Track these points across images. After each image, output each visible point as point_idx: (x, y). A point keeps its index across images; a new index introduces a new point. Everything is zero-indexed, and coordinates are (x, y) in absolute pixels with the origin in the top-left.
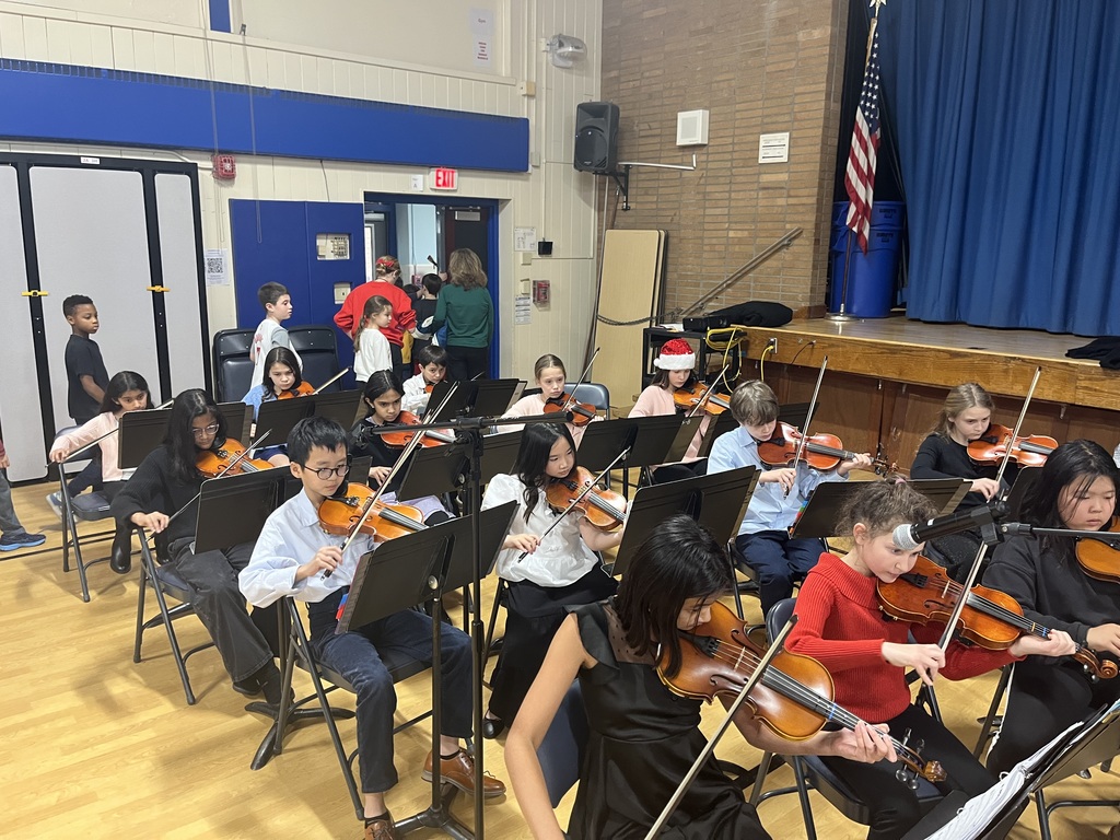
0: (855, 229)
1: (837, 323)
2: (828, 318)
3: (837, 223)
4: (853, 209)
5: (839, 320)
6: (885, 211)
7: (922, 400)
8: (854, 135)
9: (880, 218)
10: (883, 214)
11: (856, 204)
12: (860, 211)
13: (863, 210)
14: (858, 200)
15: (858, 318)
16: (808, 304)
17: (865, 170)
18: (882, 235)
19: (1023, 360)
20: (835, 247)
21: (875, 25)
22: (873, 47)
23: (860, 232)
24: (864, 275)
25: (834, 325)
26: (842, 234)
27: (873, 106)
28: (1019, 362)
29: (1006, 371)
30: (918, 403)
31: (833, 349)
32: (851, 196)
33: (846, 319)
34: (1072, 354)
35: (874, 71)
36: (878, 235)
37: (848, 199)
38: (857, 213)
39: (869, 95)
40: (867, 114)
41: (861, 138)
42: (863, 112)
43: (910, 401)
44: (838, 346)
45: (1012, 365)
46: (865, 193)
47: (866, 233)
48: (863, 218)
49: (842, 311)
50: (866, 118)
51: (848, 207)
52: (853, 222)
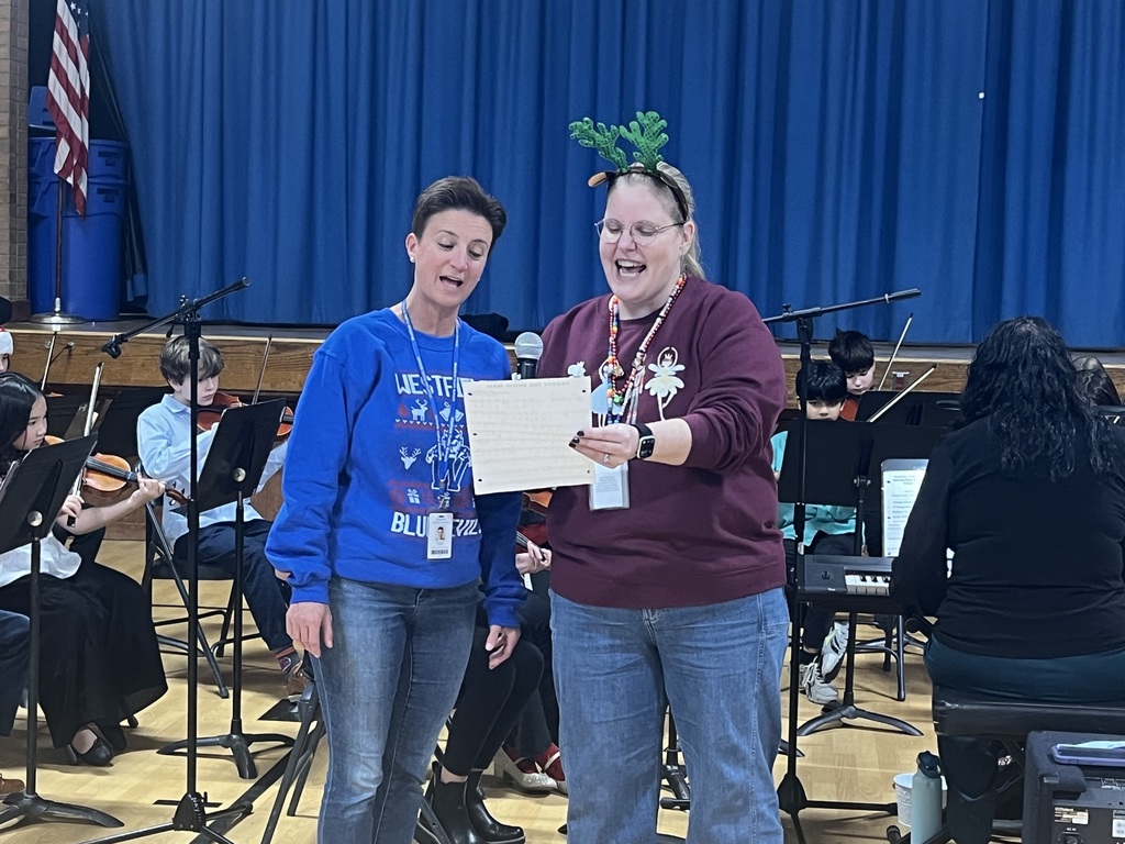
0: (70, 180)
2: (39, 320)
3: (34, 169)
4: (64, 149)
6: (105, 154)
8: (57, 37)
9: (98, 164)
10: (103, 159)
11: (68, 141)
12: (74, 151)
13: (78, 150)
14: (71, 138)
17: (78, 91)
18: (104, 191)
23: (77, 186)
24: (81, 249)
26: (43, 187)
37: (56, 132)
40: (73, 6)
41: (66, 42)
46: (78, 125)
47: (83, 187)
48: (78, 165)
49: (57, 309)
50: (73, 13)
51: (55, 145)
52: (66, 170)
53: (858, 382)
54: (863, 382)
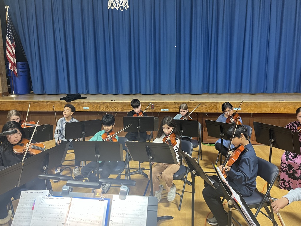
0: (12, 70)
1: (12, 97)
2: (9, 96)
4: (10, 64)
5: (13, 96)
6: (22, 65)
7: (33, 115)
8: (7, 44)
9: (20, 67)
10: (21, 66)
11: (11, 63)
12: (13, 65)
13: (14, 64)
14: (11, 62)
15: (19, 95)
16: (2, 92)
17: (12, 53)
18: (22, 71)
19: (50, 102)
20: (8, 75)
21: (7, 13)
22: (8, 20)
23: (14, 71)
24: (19, 83)
25: (11, 97)
27: (11, 36)
28: (49, 102)
29: (47, 105)
30: (33, 116)
31: (3, 105)
32: (9, 60)
33: (15, 95)
34: (62, 99)
35: (9, 26)
36: (21, 71)
37: (8, 61)
38: (12, 66)
39: (9, 32)
40: (9, 38)
41: (9, 44)
42: (8, 37)
43: (31, 116)
44: (4, 104)
45: (48, 103)
46: (13, 60)
47: (16, 71)
48: (14, 67)
49: (13, 93)
50: (9, 39)
51: (9, 64)
52: (11, 68)
53: (137, 110)
54: (138, 110)
